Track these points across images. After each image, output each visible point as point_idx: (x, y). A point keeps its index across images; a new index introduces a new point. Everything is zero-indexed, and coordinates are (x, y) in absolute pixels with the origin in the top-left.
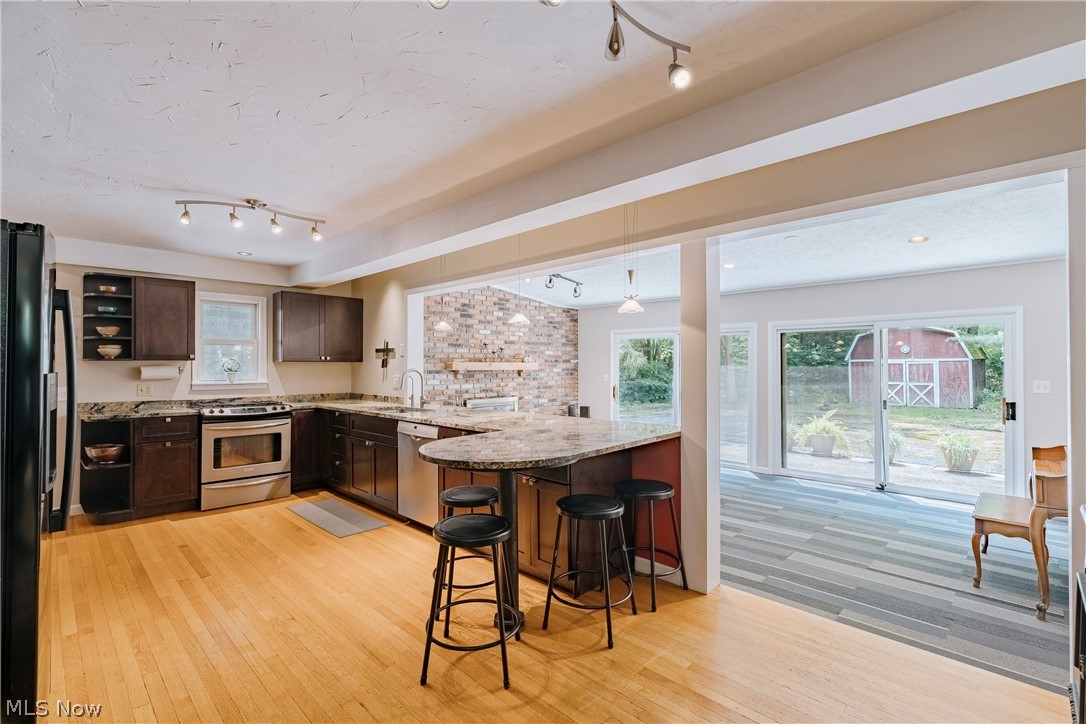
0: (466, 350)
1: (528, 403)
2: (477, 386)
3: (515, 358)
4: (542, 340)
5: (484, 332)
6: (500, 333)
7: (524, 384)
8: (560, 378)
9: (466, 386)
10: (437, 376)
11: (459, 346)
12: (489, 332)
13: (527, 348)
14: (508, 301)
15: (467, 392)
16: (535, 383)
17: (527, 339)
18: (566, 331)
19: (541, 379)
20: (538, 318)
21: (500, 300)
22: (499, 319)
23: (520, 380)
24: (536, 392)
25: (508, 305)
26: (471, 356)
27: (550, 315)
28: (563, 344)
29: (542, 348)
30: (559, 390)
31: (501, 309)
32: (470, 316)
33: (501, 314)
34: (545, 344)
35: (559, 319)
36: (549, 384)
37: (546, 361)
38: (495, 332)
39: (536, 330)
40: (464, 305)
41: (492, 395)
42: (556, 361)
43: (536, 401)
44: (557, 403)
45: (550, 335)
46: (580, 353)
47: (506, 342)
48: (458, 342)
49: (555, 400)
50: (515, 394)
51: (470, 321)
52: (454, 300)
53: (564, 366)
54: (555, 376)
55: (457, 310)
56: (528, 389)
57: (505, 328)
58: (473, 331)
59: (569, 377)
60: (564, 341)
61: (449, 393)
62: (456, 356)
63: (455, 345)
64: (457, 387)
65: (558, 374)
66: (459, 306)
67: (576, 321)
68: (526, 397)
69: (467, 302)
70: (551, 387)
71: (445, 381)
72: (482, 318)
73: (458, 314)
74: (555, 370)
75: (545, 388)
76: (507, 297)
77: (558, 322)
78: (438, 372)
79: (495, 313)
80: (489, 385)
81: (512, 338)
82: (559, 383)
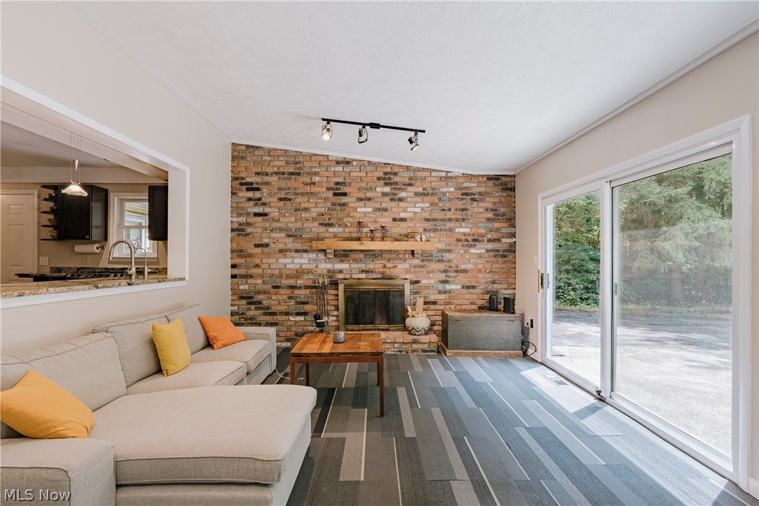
0: (340, 230)
1: (427, 288)
2: (355, 266)
3: (408, 236)
4: (450, 215)
5: (364, 210)
6: (386, 210)
7: (422, 267)
8: (483, 261)
9: (339, 266)
10: (305, 255)
11: (332, 225)
12: (370, 210)
13: (428, 225)
14: (395, 174)
15: (341, 272)
16: (441, 266)
17: (426, 215)
18: (495, 203)
19: (450, 261)
20: (445, 190)
21: (385, 174)
22: (385, 194)
23: (416, 262)
24: (442, 277)
25: (396, 179)
26: (347, 235)
27: (465, 185)
28: (489, 220)
29: (449, 225)
30: (481, 276)
31: (386, 184)
32: (345, 194)
33: (387, 189)
34: (457, 220)
35: (482, 189)
36: (463, 267)
37: (458, 240)
38: (379, 210)
39: (440, 205)
40: (337, 183)
41: (375, 276)
42: (476, 240)
43: (441, 287)
44: (478, 291)
45: (463, 210)
46: (518, 230)
47: (394, 220)
48: (331, 221)
49: (474, 287)
50: (407, 276)
51: (344, 200)
52: (325, 179)
53: (490, 246)
54: (475, 259)
55: (329, 189)
56: (428, 272)
57: (394, 204)
58: (348, 209)
59: (500, 260)
60: (490, 215)
61: (319, 272)
62: (327, 235)
63: (326, 225)
64: (329, 266)
65: (480, 256)
66: (332, 185)
67: (513, 189)
68: (424, 282)
69: (341, 180)
70: (465, 271)
71: (314, 260)
72: (362, 195)
73: (330, 194)
74: (473, 251)
75: (457, 271)
76: (395, 170)
77: (480, 194)
78: (306, 251)
79: (378, 189)
80: (371, 266)
81: (403, 215)
82: (480, 267)
